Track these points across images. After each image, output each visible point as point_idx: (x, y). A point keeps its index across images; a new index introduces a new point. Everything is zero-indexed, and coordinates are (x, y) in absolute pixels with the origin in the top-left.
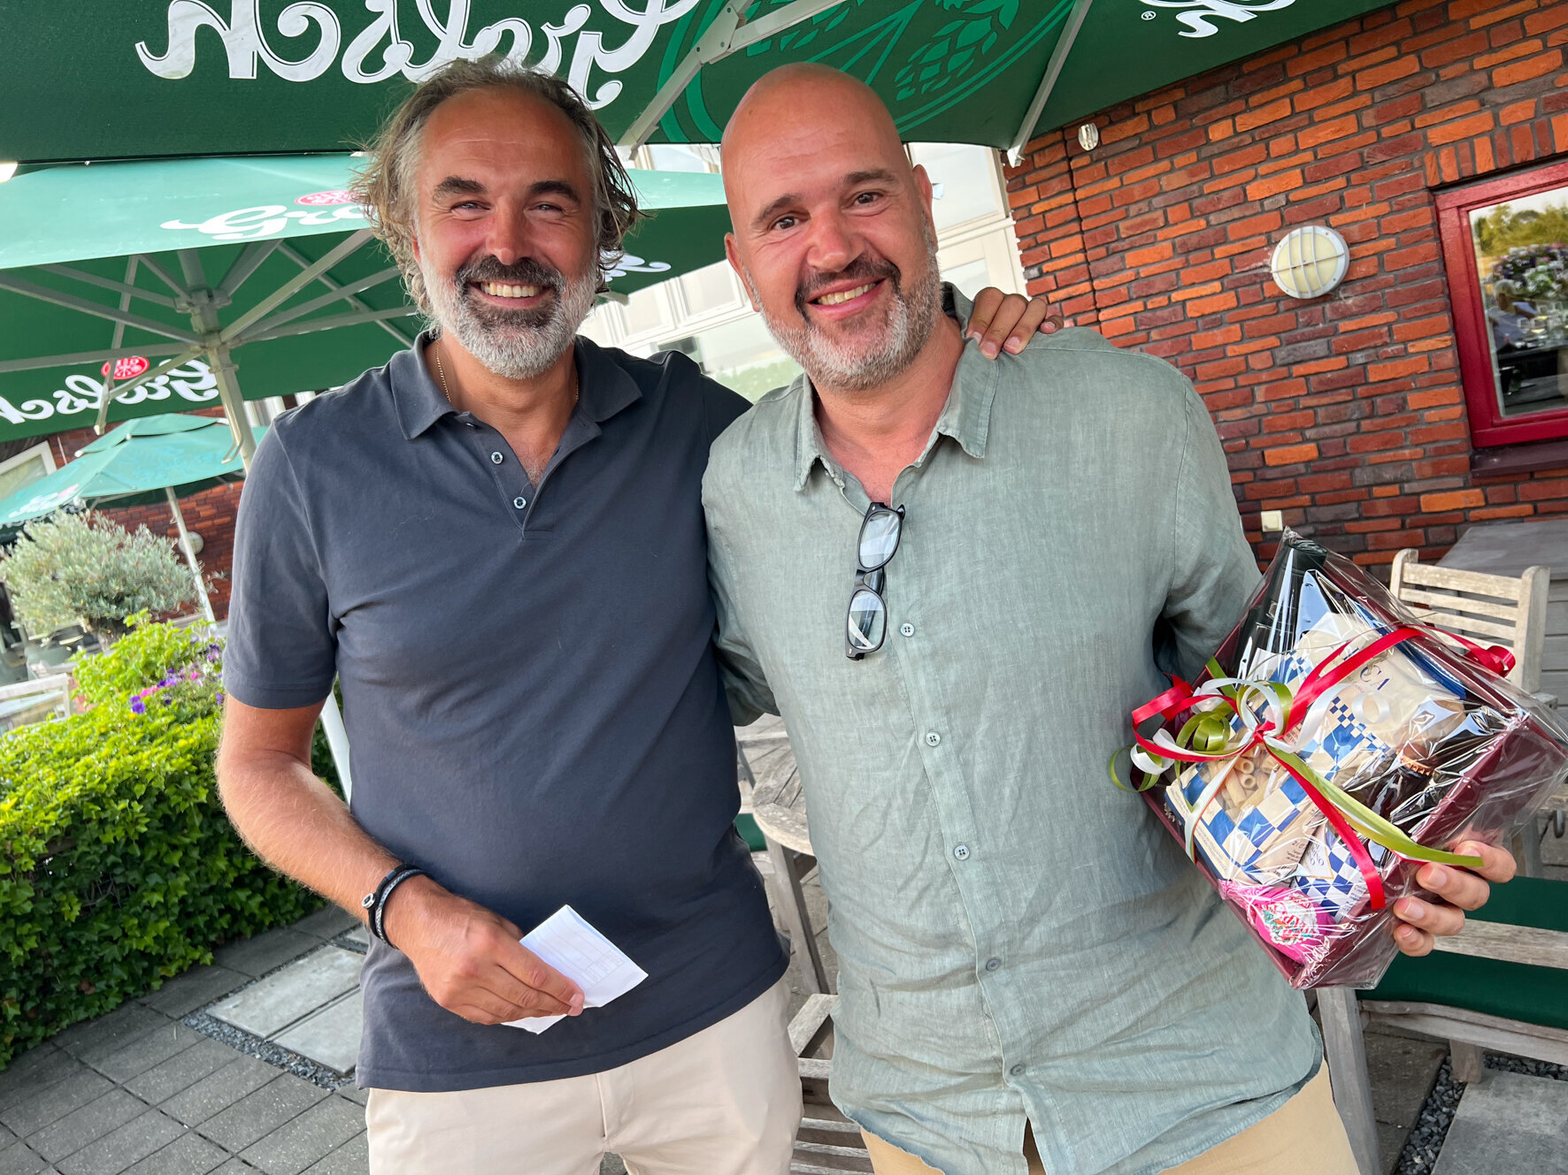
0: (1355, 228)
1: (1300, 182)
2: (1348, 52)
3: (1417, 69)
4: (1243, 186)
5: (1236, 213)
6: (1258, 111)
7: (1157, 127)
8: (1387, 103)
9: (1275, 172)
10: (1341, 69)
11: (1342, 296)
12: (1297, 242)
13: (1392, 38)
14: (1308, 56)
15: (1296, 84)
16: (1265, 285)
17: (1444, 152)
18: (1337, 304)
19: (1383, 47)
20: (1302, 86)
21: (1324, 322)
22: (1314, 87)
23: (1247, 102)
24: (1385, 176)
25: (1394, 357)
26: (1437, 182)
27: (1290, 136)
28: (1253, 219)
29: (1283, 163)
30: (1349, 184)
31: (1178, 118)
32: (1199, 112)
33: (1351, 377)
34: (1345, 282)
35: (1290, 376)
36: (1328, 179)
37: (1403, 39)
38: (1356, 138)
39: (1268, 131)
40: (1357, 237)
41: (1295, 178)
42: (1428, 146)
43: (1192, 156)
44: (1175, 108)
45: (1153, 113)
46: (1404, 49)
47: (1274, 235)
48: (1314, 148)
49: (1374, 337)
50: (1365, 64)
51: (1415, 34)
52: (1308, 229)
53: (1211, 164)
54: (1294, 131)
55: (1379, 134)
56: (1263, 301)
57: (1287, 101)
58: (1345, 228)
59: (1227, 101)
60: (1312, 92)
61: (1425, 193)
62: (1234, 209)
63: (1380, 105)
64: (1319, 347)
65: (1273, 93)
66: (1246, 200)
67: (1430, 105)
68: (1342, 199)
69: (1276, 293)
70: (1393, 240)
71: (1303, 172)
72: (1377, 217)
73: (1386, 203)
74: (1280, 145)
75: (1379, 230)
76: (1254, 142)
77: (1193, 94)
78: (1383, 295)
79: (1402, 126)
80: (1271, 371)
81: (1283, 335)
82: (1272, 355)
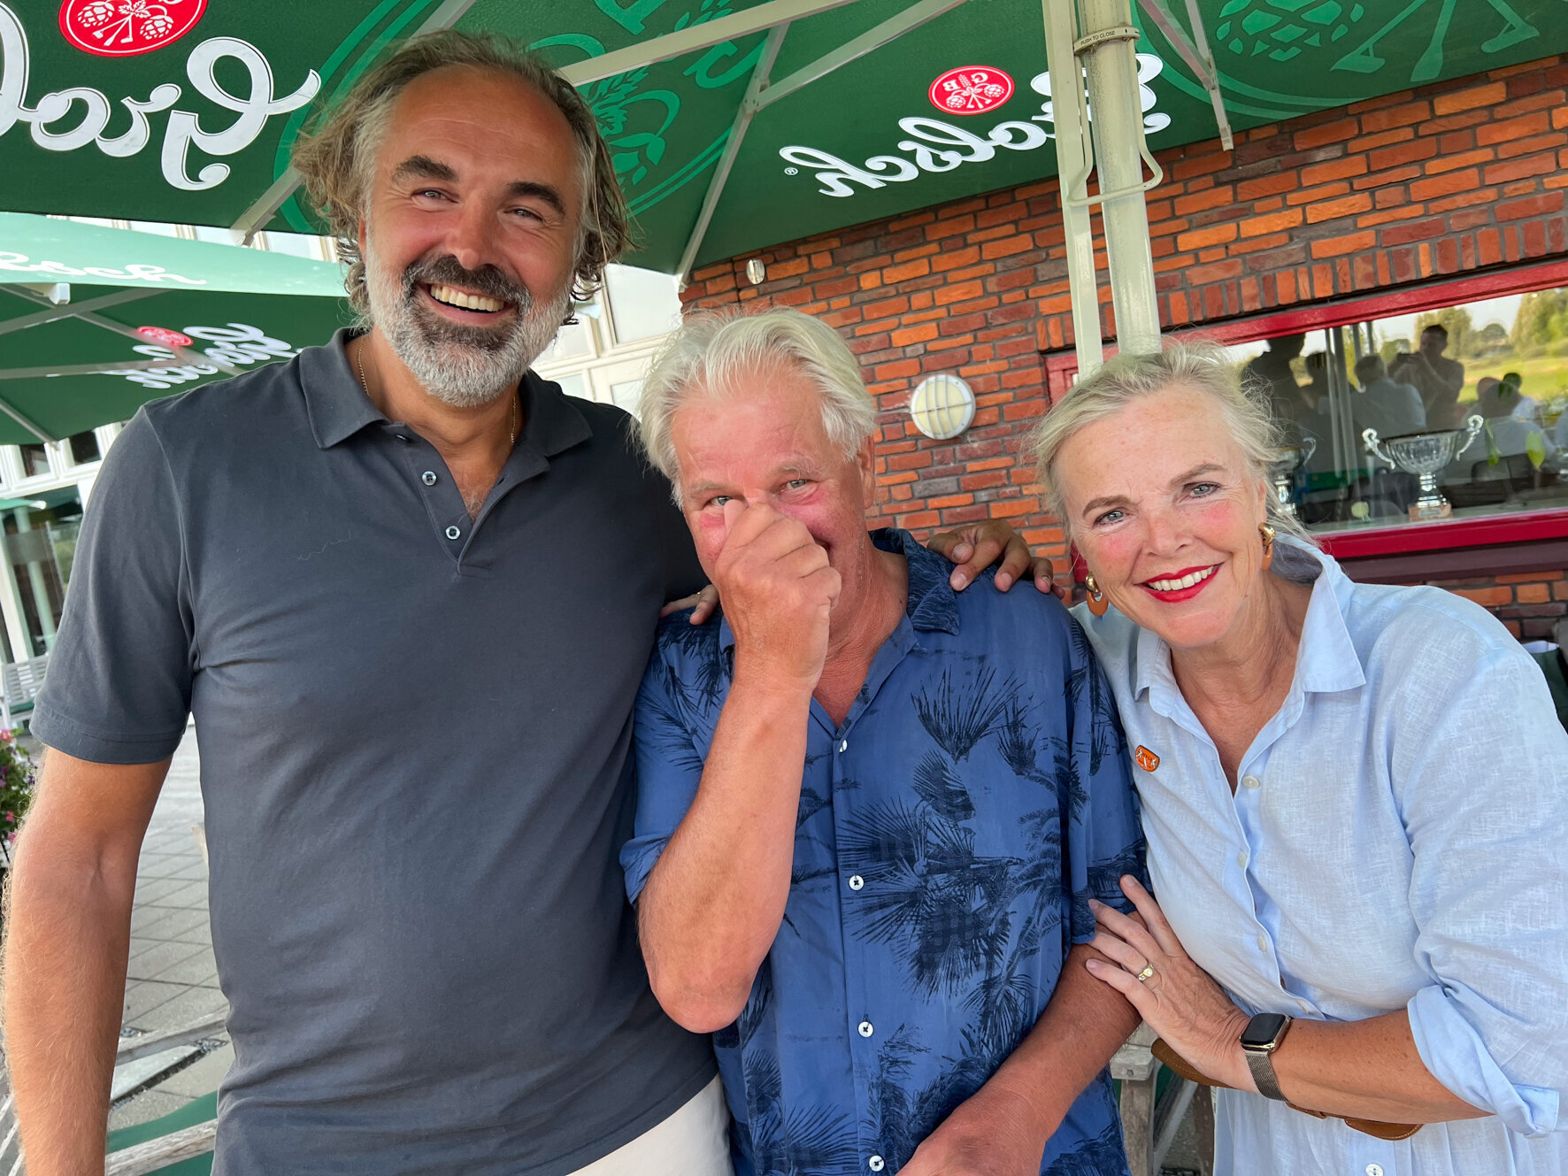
0: (980, 379)
1: (936, 334)
2: (976, 225)
3: (1031, 247)
4: (889, 332)
5: (882, 356)
6: (901, 267)
7: (816, 270)
8: (1008, 273)
9: (915, 323)
10: (971, 238)
11: (969, 439)
12: (932, 388)
13: (1011, 217)
14: (943, 224)
15: (934, 247)
16: (906, 424)
17: (1052, 321)
18: (965, 446)
19: (1004, 224)
20: (938, 250)
21: (955, 462)
22: (949, 251)
23: (892, 258)
24: (1005, 337)
25: (1012, 497)
26: (1045, 347)
27: (928, 293)
28: (896, 363)
29: (921, 316)
30: (976, 341)
31: (834, 264)
32: (851, 262)
33: (977, 512)
34: (972, 427)
35: (926, 508)
36: (959, 334)
37: (1020, 219)
38: (982, 301)
39: (909, 286)
40: (982, 388)
41: (931, 330)
42: (1038, 315)
43: (845, 301)
44: (832, 254)
45: (813, 257)
46: (1020, 229)
47: (913, 379)
48: (948, 306)
49: (995, 478)
50: (991, 237)
51: (1030, 216)
52: (942, 377)
53: (861, 309)
54: (932, 288)
55: (1000, 300)
56: (904, 438)
57: (925, 261)
58: (973, 379)
59: (876, 254)
60: (945, 256)
61: (1036, 355)
62: (881, 353)
63: (1001, 275)
64: (949, 483)
65: (914, 253)
66: (890, 347)
67: (1040, 279)
68: (970, 353)
69: (915, 432)
70: (1011, 394)
71: (938, 325)
72: (998, 372)
73: (1006, 361)
74: (920, 300)
75: (1000, 384)
76: (898, 294)
77: (847, 245)
78: (1003, 441)
79: (1018, 295)
80: (912, 502)
81: (920, 471)
82: (911, 487)
